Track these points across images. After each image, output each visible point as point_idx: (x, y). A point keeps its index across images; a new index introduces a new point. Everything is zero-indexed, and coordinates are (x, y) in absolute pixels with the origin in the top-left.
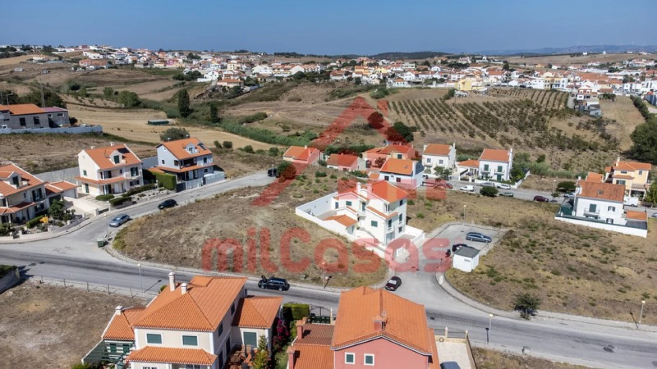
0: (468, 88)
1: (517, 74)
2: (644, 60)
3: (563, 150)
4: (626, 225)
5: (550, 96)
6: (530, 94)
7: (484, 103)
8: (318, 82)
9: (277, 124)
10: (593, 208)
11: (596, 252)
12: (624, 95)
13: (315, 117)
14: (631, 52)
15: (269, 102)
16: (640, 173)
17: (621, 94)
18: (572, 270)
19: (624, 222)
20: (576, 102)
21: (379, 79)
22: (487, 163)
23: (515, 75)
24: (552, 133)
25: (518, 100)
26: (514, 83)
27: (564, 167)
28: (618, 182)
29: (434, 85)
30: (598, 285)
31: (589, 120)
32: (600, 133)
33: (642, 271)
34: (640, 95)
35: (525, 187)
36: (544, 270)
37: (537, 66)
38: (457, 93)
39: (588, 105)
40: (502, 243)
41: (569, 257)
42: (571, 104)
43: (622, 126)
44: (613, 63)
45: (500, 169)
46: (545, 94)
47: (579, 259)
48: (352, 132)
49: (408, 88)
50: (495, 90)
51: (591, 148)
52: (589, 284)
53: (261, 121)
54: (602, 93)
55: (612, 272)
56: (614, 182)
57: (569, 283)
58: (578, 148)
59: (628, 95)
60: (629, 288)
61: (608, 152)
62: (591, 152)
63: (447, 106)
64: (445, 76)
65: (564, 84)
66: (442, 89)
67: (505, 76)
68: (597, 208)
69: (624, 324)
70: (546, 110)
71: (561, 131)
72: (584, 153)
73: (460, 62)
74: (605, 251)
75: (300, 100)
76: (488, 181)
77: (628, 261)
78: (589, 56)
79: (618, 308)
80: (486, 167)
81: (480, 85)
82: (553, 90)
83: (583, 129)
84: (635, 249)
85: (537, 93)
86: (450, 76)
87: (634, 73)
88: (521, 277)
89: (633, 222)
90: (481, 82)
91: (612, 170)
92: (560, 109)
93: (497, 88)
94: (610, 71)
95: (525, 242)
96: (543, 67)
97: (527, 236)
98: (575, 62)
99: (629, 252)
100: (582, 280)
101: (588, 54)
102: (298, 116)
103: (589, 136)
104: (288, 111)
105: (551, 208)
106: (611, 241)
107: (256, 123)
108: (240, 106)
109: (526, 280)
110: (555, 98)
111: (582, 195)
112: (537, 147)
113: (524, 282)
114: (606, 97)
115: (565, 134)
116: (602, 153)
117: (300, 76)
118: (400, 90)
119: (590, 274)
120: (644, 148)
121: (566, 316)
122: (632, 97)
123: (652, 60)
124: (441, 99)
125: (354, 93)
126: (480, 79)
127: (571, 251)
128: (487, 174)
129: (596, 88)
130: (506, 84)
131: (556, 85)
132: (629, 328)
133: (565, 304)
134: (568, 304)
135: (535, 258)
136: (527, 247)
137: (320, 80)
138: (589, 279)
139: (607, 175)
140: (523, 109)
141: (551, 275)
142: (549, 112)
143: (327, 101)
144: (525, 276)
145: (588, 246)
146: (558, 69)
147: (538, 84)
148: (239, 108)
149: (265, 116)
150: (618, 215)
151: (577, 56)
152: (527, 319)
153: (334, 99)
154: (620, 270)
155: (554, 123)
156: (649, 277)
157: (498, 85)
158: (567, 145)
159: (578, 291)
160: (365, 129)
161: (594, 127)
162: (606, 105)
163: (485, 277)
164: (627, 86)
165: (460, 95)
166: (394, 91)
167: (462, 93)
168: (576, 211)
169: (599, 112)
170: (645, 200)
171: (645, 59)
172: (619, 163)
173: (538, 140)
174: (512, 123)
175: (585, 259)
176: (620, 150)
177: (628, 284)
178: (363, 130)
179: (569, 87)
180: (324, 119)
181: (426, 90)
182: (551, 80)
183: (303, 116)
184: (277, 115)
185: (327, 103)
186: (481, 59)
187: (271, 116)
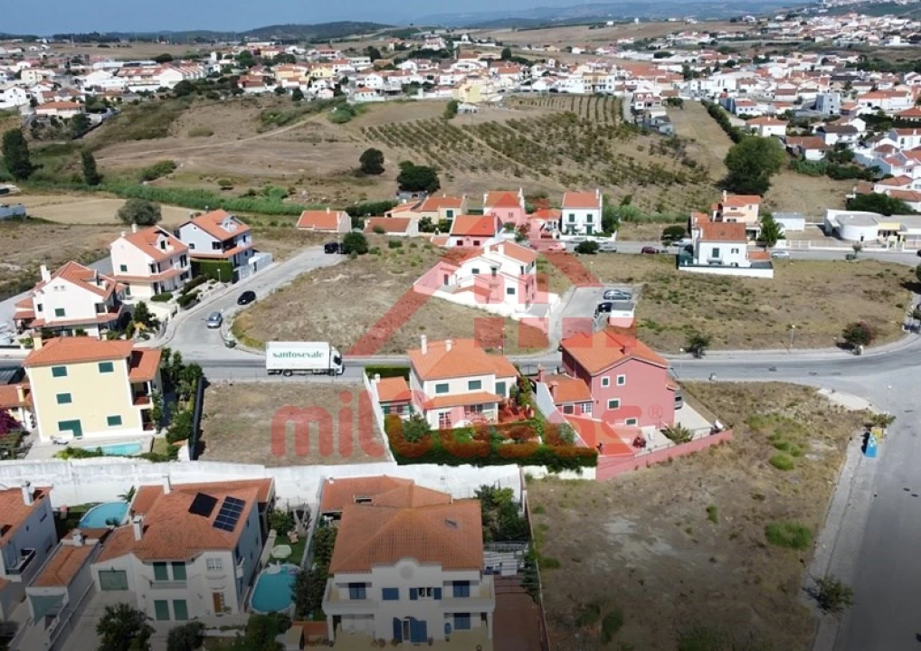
0: (476, 98)
1: (538, 69)
2: (695, 34)
3: (645, 186)
4: (751, 267)
5: (596, 104)
6: (568, 102)
7: (508, 122)
8: (223, 98)
9: (201, 178)
10: (716, 252)
11: (735, 296)
12: (693, 98)
13: (262, 162)
14: (674, 20)
15: (154, 140)
16: (750, 207)
17: (689, 98)
18: (721, 313)
19: (749, 264)
20: (635, 112)
21: (330, 89)
22: (572, 212)
23: (536, 71)
24: (620, 162)
25: (554, 113)
26: (541, 85)
27: (656, 208)
28: (728, 220)
29: (421, 95)
30: (748, 323)
31: (661, 140)
32: (681, 159)
33: (781, 307)
34: (713, 98)
35: (624, 239)
36: (697, 317)
37: (549, 49)
38: (461, 107)
39: (653, 117)
40: (644, 298)
41: (715, 303)
42: (629, 117)
43: (704, 146)
44: (653, 40)
45: (590, 218)
46: (589, 102)
47: (724, 303)
48: (338, 182)
49: (382, 102)
50: (514, 99)
51: (678, 182)
52: (740, 324)
53: (170, 175)
54: (666, 97)
55: (756, 311)
56: (725, 220)
57: (724, 325)
58: (663, 182)
59: (697, 99)
60: (774, 322)
61: (700, 185)
62: (680, 186)
63: (456, 131)
64: (430, 78)
65: (610, 83)
66: (434, 101)
67: (522, 74)
68: (720, 252)
69: (778, 351)
70: (599, 128)
71: (632, 159)
72: (672, 189)
73: (428, 47)
74: (743, 294)
75: (211, 134)
76: (578, 236)
77: (766, 300)
78: (616, 28)
79: (771, 339)
80: (572, 217)
81: (489, 91)
82: (599, 95)
83: (658, 155)
84: (768, 289)
85: (578, 100)
86: (438, 78)
87: (690, 59)
88: (680, 325)
89: (757, 263)
90: (490, 86)
91: (720, 207)
92: (617, 124)
93: (517, 94)
94: (657, 56)
95: (666, 295)
96: (558, 50)
97: (665, 288)
98: (597, 37)
99: (763, 292)
100: (733, 320)
101: (615, 24)
102: (230, 162)
103: (670, 164)
104: (206, 154)
105: (666, 259)
106: (743, 285)
107: (162, 179)
108: (104, 150)
109: (685, 327)
110: (605, 108)
111: (703, 238)
112: (611, 186)
113: (684, 329)
114: (672, 104)
115: (640, 163)
116: (692, 186)
117: (185, 89)
118: (370, 107)
119: (738, 315)
120: (742, 177)
121: (730, 352)
122: (703, 102)
123: (705, 33)
124: (441, 119)
125: (300, 116)
126: (489, 81)
127: (712, 297)
128: (573, 226)
129: (656, 89)
130: (528, 88)
131: (601, 86)
132: (783, 353)
133: (726, 343)
134: (728, 343)
135: (683, 307)
136: (670, 298)
137: (227, 94)
138: (738, 319)
139: (715, 213)
140: (566, 128)
141: (705, 320)
142: (605, 130)
143: (260, 132)
144: (683, 324)
145: (725, 291)
146: (582, 53)
147: (575, 84)
148: (109, 154)
149: (173, 166)
150: (741, 258)
151: (600, 27)
152: (700, 358)
153: (271, 129)
154: (763, 308)
155: (618, 147)
156: (788, 311)
157: (517, 91)
158: (647, 178)
159: (734, 330)
160: (357, 176)
161: (671, 150)
162: (675, 115)
163: (646, 329)
164: (694, 84)
165: (466, 111)
166: (363, 108)
167: (469, 107)
168: (697, 258)
169: (670, 127)
170: (759, 240)
171: (696, 31)
172: (728, 198)
173: (609, 174)
174: (561, 152)
175: (729, 303)
176: (712, 180)
177: (772, 318)
178: (353, 178)
179: (619, 88)
180: (279, 165)
181: (408, 104)
182: (591, 78)
183: (239, 161)
184: (191, 163)
185: (264, 135)
186: (459, 39)
187: (182, 165)
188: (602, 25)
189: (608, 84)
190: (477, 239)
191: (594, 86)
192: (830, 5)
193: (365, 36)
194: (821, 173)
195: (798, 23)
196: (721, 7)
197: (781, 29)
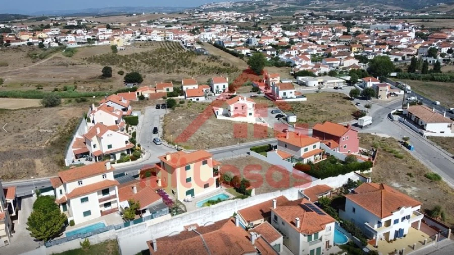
4: (296, 98)
6: (159, 45)
10: (285, 94)
12: (204, 41)
13: (48, 76)
14: (157, 13)
19: (295, 97)
20: (188, 47)
22: (218, 85)
24: (202, 66)
25: (156, 49)
29: (97, 44)
32: (222, 63)
37: (121, 24)
38: (118, 48)
39: (197, 49)
42: (186, 49)
45: (224, 86)
48: (95, 82)
50: (136, 44)
51: (230, 72)
54: (196, 41)
59: (206, 42)
62: (232, 73)
67: (132, 34)
68: (286, 94)
70: (179, 54)
71: (205, 64)
75: (7, 65)
78: (138, 16)
80: (218, 87)
81: (125, 41)
82: (168, 42)
83: (212, 62)
85: (161, 43)
89: (298, 96)
99: (313, 105)
101: (136, 14)
110: (174, 46)
111: (280, 89)
114: (199, 44)
122: (209, 43)
124: (112, 53)
128: (218, 90)
130: (139, 39)
131: (168, 38)
147: (156, 38)
150: (293, 95)
153: (38, 61)
163: (301, 122)
164: (202, 36)
165: (121, 49)
168: (279, 96)
169: (207, 52)
172: (270, 75)
176: (241, 70)
179: (174, 38)
180: (58, 76)
181: (93, 48)
182: (163, 35)
183: (36, 76)
184: (9, 79)
185: (36, 64)
186: (82, 21)
187: (6, 80)
188: (131, 15)
189: (170, 37)
190: (198, 98)
191: (165, 38)
192: (203, 8)
193: (23, 20)
194: (273, 65)
195: (204, 14)
196: (162, 8)
197: (200, 16)
